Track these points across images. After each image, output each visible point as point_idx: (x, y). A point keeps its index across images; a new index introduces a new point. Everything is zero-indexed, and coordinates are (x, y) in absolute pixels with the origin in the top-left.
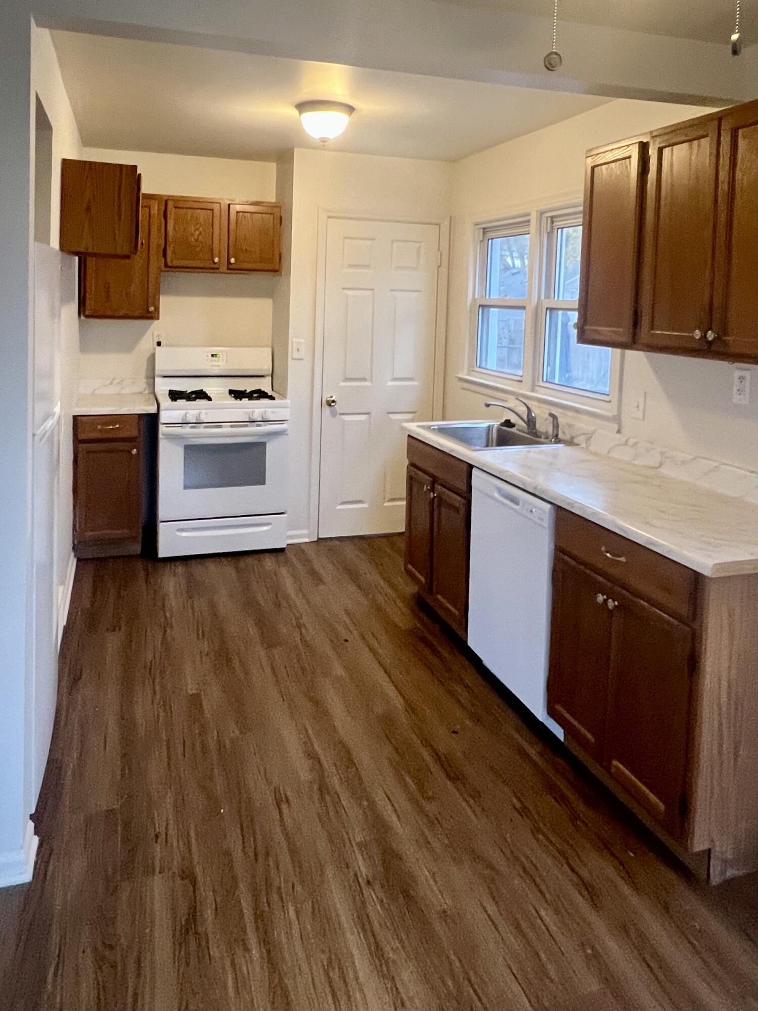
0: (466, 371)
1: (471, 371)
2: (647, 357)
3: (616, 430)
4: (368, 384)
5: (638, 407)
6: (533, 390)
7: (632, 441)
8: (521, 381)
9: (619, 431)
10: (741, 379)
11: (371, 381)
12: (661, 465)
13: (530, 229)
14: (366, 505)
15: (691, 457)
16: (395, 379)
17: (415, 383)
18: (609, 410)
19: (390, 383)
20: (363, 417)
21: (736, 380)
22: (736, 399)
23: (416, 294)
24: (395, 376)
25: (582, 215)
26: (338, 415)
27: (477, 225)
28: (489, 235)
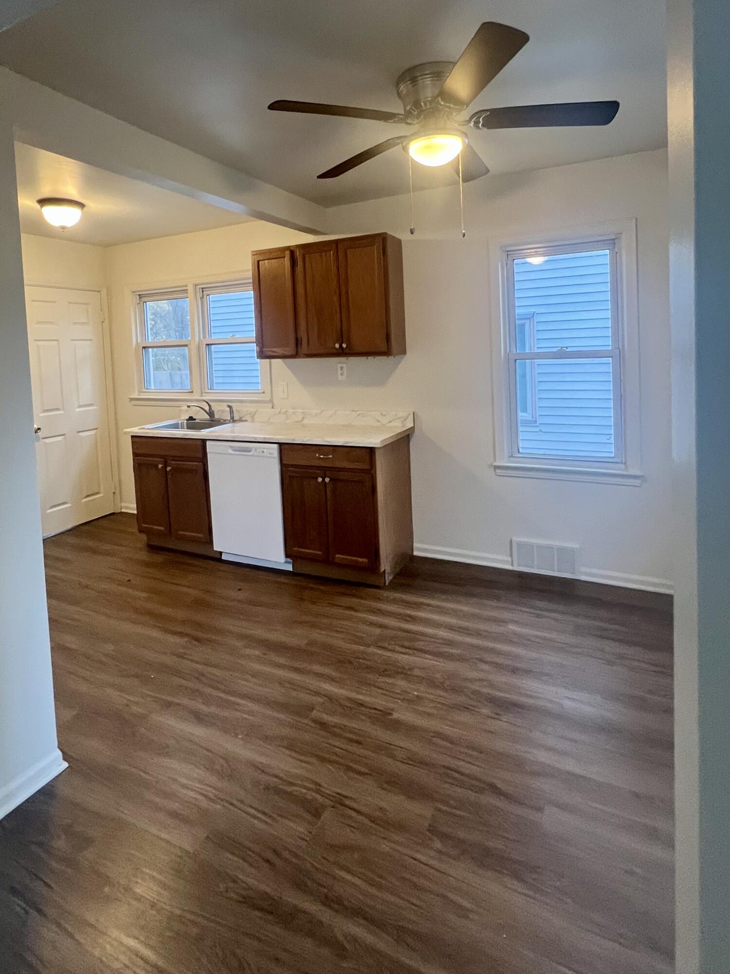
0: (137, 392)
1: (140, 392)
2: (284, 362)
3: (271, 407)
4: (61, 412)
5: (284, 392)
6: (202, 396)
7: (284, 410)
8: (192, 392)
9: (273, 408)
10: (342, 368)
11: (63, 409)
12: (303, 419)
13: (189, 295)
14: (69, 505)
15: (319, 411)
16: (80, 406)
17: (95, 407)
18: (267, 397)
19: (77, 410)
20: (60, 438)
21: (339, 368)
22: (340, 377)
23: (89, 342)
24: (81, 404)
25: (252, 285)
26: (41, 440)
27: (134, 292)
28: (144, 299)
